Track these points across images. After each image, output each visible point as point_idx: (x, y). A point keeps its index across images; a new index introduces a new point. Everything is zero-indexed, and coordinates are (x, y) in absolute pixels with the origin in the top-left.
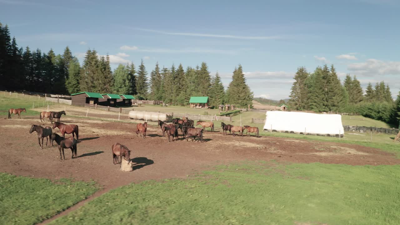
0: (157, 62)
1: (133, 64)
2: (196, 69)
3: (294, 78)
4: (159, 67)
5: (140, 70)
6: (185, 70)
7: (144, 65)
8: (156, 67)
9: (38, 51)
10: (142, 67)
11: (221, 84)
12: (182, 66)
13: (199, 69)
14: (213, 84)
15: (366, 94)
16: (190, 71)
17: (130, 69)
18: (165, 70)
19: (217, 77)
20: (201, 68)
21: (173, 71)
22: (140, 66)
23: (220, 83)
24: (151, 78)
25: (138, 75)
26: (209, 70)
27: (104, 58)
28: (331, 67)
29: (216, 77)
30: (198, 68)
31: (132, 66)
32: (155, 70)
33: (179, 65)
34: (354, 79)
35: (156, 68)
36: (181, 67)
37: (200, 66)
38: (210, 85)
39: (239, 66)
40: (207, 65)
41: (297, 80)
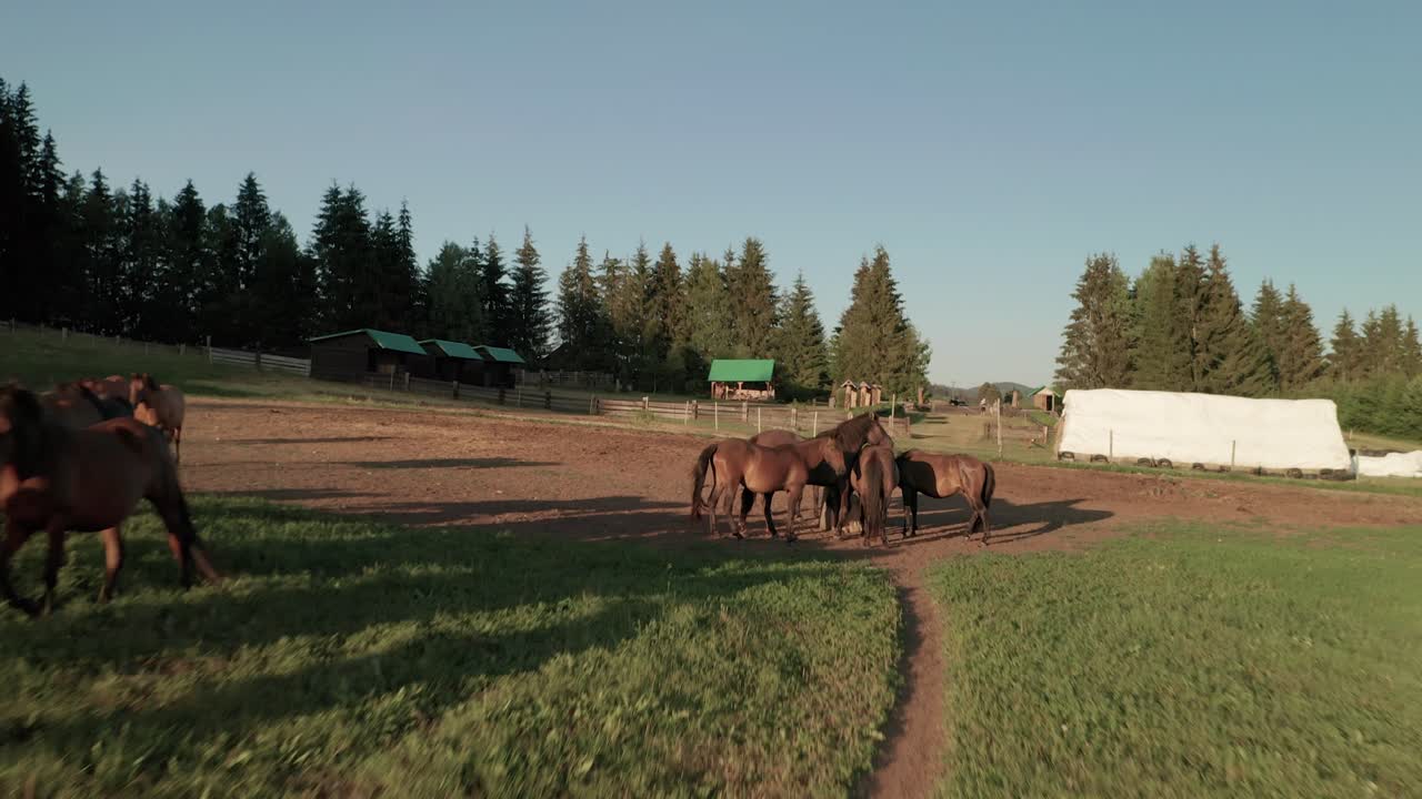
0: (583, 238)
1: (494, 244)
2: (722, 262)
3: (1073, 296)
4: (588, 253)
5: (521, 266)
6: (684, 266)
7: (533, 246)
8: (578, 254)
9: (138, 189)
10: (528, 254)
11: (814, 316)
12: (672, 251)
13: (736, 263)
14: (785, 317)
15: (1333, 351)
16: (700, 270)
17: (484, 263)
18: (612, 266)
19: (800, 290)
20: (744, 261)
21: (642, 270)
22: (518, 252)
23: (809, 312)
24: (562, 294)
25: (514, 283)
26: (770, 265)
27: (390, 218)
28: (1209, 256)
29: (796, 291)
30: (731, 259)
31: (493, 249)
32: (574, 266)
33: (662, 248)
34: (1288, 299)
35: (579, 258)
36: (668, 255)
37: (739, 252)
38: (775, 320)
39: (879, 251)
40: (765, 249)
41: (1085, 302)
